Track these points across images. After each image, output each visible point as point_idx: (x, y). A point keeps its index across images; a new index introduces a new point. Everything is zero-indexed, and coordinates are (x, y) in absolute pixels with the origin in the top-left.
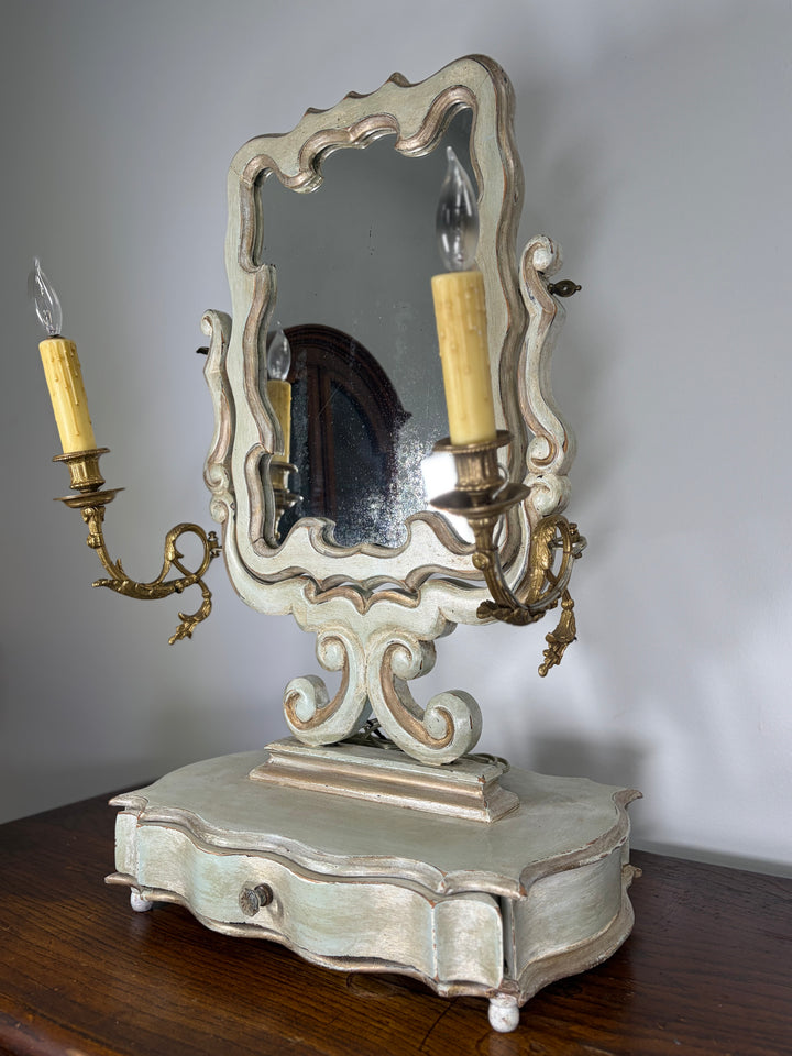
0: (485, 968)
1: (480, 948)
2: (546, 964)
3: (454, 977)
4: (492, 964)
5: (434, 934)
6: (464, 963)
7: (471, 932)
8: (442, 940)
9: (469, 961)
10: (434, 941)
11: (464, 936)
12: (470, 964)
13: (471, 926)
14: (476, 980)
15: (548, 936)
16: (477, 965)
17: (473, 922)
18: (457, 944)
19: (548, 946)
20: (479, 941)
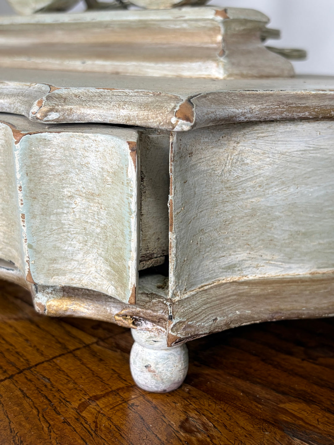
0: (112, 266)
1: (104, 228)
2: (257, 291)
3: (63, 281)
4: (120, 258)
5: (20, 195)
6: (79, 256)
7: (90, 196)
8: (37, 208)
9: (87, 253)
10: (22, 209)
11: (80, 203)
12: (90, 257)
13: (92, 186)
14: (98, 289)
15: (270, 244)
16: (101, 260)
17: (94, 178)
18: (67, 219)
19: (268, 262)
20: (103, 213)
